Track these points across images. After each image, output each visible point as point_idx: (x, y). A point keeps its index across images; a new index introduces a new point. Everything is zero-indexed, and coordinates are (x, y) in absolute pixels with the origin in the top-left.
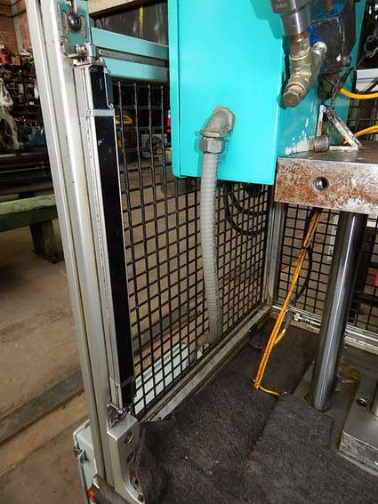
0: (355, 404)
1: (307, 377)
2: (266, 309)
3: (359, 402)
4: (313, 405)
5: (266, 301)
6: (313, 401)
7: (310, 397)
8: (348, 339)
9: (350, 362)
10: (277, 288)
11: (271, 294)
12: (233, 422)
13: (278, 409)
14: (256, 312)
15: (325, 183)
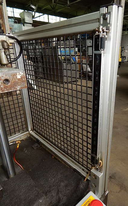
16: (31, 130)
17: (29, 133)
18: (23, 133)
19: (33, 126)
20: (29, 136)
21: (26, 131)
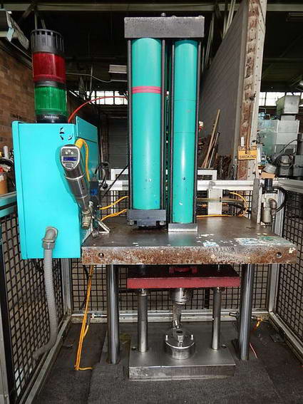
0: (131, 351)
1: (105, 349)
2: (68, 318)
3: (133, 349)
4: (111, 363)
5: (66, 313)
6: (111, 360)
7: (109, 360)
8: (121, 319)
9: (124, 332)
10: (72, 302)
11: (70, 307)
12: (69, 398)
13: (94, 374)
14: (62, 323)
15: (103, 255)
16: (273, 311)
17: (269, 315)
18: (260, 310)
19: (277, 306)
20: (267, 319)
21: (265, 310)
